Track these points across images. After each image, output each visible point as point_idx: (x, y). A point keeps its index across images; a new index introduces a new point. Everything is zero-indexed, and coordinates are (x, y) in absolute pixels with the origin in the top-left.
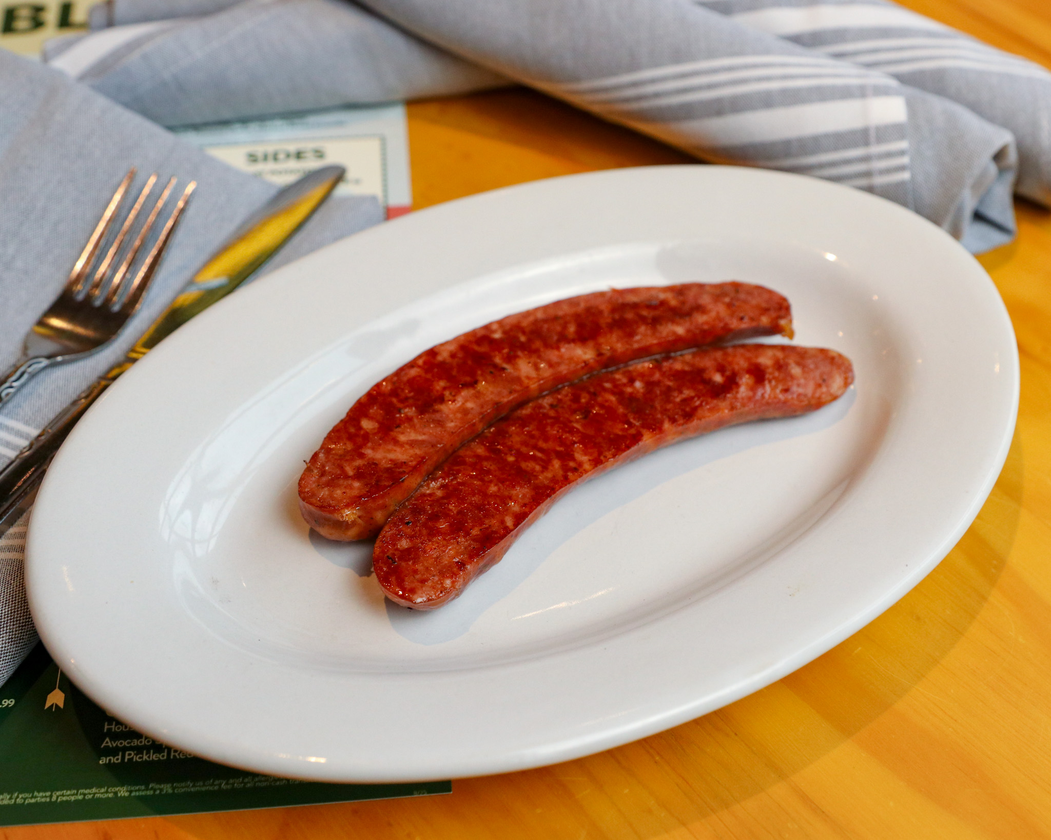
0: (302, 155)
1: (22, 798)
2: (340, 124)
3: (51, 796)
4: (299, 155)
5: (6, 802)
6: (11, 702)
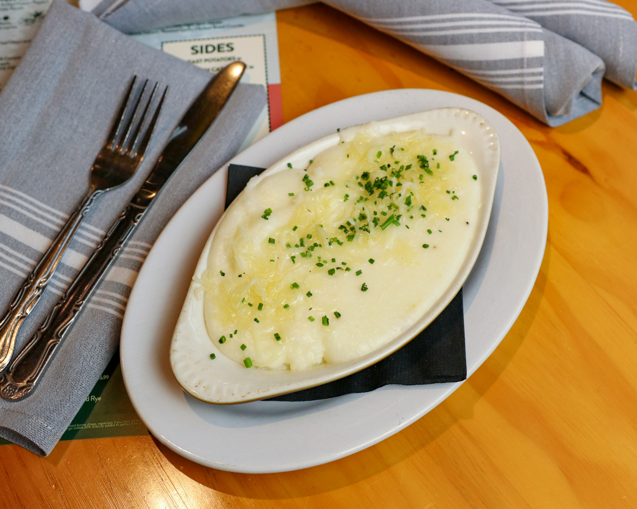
1: (118, 423)
2: (242, 25)
3: (131, 423)
4: (219, 48)
5: (111, 426)
6: (107, 376)
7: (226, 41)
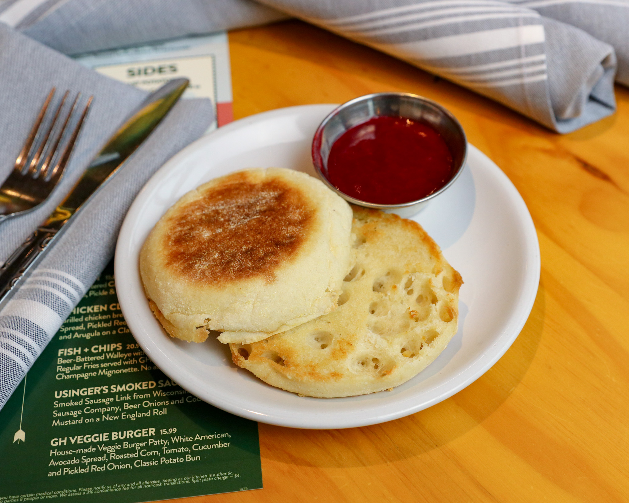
0: (163, 70)
1: (2, 500)
2: (186, 48)
3: (19, 498)
4: (160, 70)
7: (168, 63)
